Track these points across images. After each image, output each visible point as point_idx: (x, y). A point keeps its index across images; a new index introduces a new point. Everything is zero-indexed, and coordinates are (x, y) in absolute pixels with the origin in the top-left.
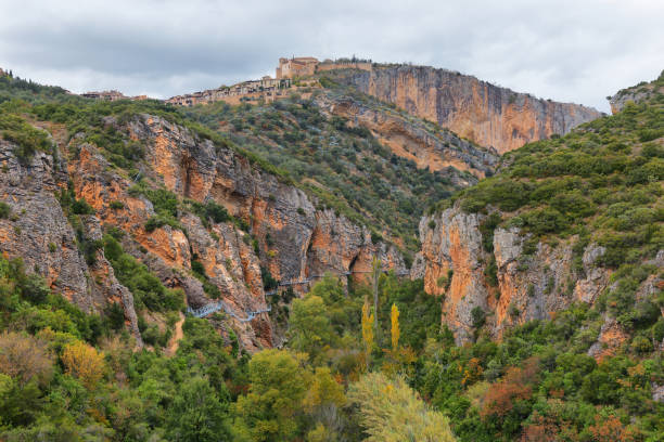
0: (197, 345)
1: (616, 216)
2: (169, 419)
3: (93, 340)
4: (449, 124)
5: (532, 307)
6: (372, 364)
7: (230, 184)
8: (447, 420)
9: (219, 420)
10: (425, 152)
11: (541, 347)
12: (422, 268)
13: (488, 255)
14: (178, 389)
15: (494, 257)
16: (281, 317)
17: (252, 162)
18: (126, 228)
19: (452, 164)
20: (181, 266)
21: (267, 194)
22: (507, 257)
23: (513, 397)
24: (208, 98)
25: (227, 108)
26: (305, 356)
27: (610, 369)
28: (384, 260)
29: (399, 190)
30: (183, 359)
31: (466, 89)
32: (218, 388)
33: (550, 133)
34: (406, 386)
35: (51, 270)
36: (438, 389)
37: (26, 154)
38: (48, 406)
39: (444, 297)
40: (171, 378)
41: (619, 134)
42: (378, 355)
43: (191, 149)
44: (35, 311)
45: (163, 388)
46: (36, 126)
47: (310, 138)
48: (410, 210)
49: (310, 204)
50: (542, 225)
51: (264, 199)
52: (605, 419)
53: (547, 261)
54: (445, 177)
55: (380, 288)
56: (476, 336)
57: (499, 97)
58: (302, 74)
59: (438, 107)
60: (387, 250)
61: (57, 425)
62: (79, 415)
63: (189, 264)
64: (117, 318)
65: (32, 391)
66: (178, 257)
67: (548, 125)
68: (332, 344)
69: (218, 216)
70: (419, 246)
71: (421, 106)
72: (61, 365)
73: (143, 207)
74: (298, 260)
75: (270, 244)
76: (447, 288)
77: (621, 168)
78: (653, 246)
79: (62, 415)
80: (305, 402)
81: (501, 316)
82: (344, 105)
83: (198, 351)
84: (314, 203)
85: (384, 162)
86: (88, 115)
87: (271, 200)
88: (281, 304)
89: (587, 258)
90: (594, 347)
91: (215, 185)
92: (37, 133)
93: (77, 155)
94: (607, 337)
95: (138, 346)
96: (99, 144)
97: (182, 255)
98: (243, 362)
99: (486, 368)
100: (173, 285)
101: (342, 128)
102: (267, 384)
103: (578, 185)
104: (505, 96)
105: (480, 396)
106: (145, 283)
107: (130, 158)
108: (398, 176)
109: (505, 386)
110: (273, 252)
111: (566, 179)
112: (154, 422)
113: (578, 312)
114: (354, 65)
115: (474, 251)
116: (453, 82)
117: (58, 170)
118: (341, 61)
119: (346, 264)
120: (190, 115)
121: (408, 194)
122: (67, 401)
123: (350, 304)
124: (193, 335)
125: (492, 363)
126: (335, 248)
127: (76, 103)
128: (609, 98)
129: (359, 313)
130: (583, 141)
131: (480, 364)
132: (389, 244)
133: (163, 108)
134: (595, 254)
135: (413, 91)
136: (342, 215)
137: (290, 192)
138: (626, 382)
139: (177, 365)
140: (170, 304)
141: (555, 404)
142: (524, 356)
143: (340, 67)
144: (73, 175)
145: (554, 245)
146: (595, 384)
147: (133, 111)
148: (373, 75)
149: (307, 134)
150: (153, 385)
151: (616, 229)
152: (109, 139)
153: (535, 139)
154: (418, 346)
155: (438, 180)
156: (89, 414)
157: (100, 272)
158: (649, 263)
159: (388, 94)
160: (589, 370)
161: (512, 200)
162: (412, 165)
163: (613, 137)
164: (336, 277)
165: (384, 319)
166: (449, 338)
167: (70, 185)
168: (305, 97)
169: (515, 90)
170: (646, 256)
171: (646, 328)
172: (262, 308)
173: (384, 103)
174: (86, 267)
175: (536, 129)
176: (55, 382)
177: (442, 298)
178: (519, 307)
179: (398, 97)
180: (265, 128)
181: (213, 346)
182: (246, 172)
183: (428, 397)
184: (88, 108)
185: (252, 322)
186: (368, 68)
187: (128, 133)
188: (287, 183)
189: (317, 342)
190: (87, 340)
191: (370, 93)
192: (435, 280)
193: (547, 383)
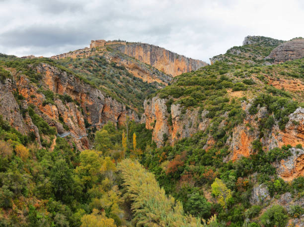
0: (61, 148)
1: (212, 100)
2: (52, 174)
3: (25, 145)
4: (155, 65)
5: (184, 133)
6: (126, 156)
7: (73, 88)
8: (154, 175)
9: (69, 175)
10: (146, 76)
11: (187, 147)
12: (145, 119)
13: (169, 114)
14: (54, 163)
15: (171, 115)
16: (92, 138)
17: (81, 79)
18: (36, 105)
19: (156, 80)
20: (55, 118)
21: (86, 92)
22: (176, 115)
23: (177, 165)
24: (64, 56)
25: (72, 60)
26: (101, 152)
27: (210, 153)
28: (130, 116)
29: (136, 90)
30: (56, 153)
31: (161, 53)
32: (69, 164)
33: (191, 70)
34: (138, 163)
35: (11, 119)
36: (151, 164)
37: (3, 79)
38: (11, 166)
39: (153, 130)
40: (52, 159)
41: (213, 71)
42: (128, 152)
43: (59, 75)
44: (6, 133)
45: (49, 163)
46: (6, 69)
47: (103, 70)
48: (140, 97)
49: (103, 95)
50: (188, 103)
51: (86, 93)
52: (208, 170)
53: (190, 116)
54: (153, 85)
55: (129, 127)
56: (165, 144)
57: (173, 56)
58: (100, 46)
59: (151, 59)
60: (132, 112)
61: (14, 173)
62: (21, 170)
63: (58, 118)
64: (33, 137)
65: (6, 160)
66: (54, 115)
67: (190, 67)
68: (111, 148)
69: (68, 100)
70: (144, 111)
71: (144, 58)
72: (15, 152)
73: (41, 97)
74: (98, 116)
75: (88, 110)
76: (154, 127)
77: (214, 83)
78: (224, 110)
79: (16, 170)
80: (101, 170)
81: (173, 136)
82: (116, 58)
83: (61, 150)
84: (104, 95)
85: (130, 79)
86: (23, 64)
87: (88, 94)
88: (92, 133)
89: (203, 115)
90: (205, 146)
91: (67, 88)
92: (6, 71)
93: (19, 78)
94: (209, 142)
95: (40, 147)
96: (27, 75)
97: (55, 114)
98: (78, 154)
99: (168, 156)
100: (52, 126)
101: (114, 66)
102: (87, 163)
103: (200, 89)
104: (175, 56)
105: (166, 166)
106: (42, 125)
107: (37, 79)
108: (136, 85)
109: (175, 162)
110: (88, 114)
111: (196, 86)
112: (46, 175)
113: (200, 134)
114: (119, 43)
115: (164, 113)
116: (156, 50)
117: (13, 84)
118: (114, 41)
119: (116, 118)
120: (58, 63)
121: (140, 91)
122: (17, 165)
123: (118, 133)
124: (60, 144)
125: (170, 154)
126: (112, 111)
127: (19, 61)
128: (210, 59)
129: (121, 136)
130: (202, 73)
131: (166, 154)
132: (132, 110)
133: (49, 61)
134: (206, 113)
135: (142, 53)
136: (115, 99)
137: (95, 91)
138: (215, 157)
139: (54, 155)
140: (51, 132)
141: (192, 167)
142: (182, 151)
143: (114, 43)
144: (18, 86)
145: (192, 110)
146: (205, 159)
147: (38, 62)
148: (126, 46)
149: (102, 69)
150: (46, 161)
151: (212, 105)
152: (30, 72)
153: (185, 72)
154: (143, 149)
155: (151, 86)
156: (24, 170)
157: (27, 120)
158: (222, 116)
159: (132, 54)
160: (203, 154)
161: (178, 94)
162: (141, 80)
163: (211, 73)
164: (112, 122)
165: (130, 139)
166: (155, 145)
167: (17, 90)
168: (101, 55)
169: (178, 54)
170: (221, 114)
171: (221, 138)
172: (85, 134)
173: (130, 57)
174: (22, 118)
175: (186, 68)
176: (13, 158)
177: (152, 130)
178: (180, 133)
179: (136, 55)
180: (86, 67)
181: (67, 148)
182: (79, 83)
183: (147, 167)
184: (23, 62)
185: (81, 139)
186: (125, 44)
187: (36, 70)
188: (94, 87)
189: (105, 147)
190: (23, 144)
191: (125, 53)
192: (150, 124)
193: (189, 160)
